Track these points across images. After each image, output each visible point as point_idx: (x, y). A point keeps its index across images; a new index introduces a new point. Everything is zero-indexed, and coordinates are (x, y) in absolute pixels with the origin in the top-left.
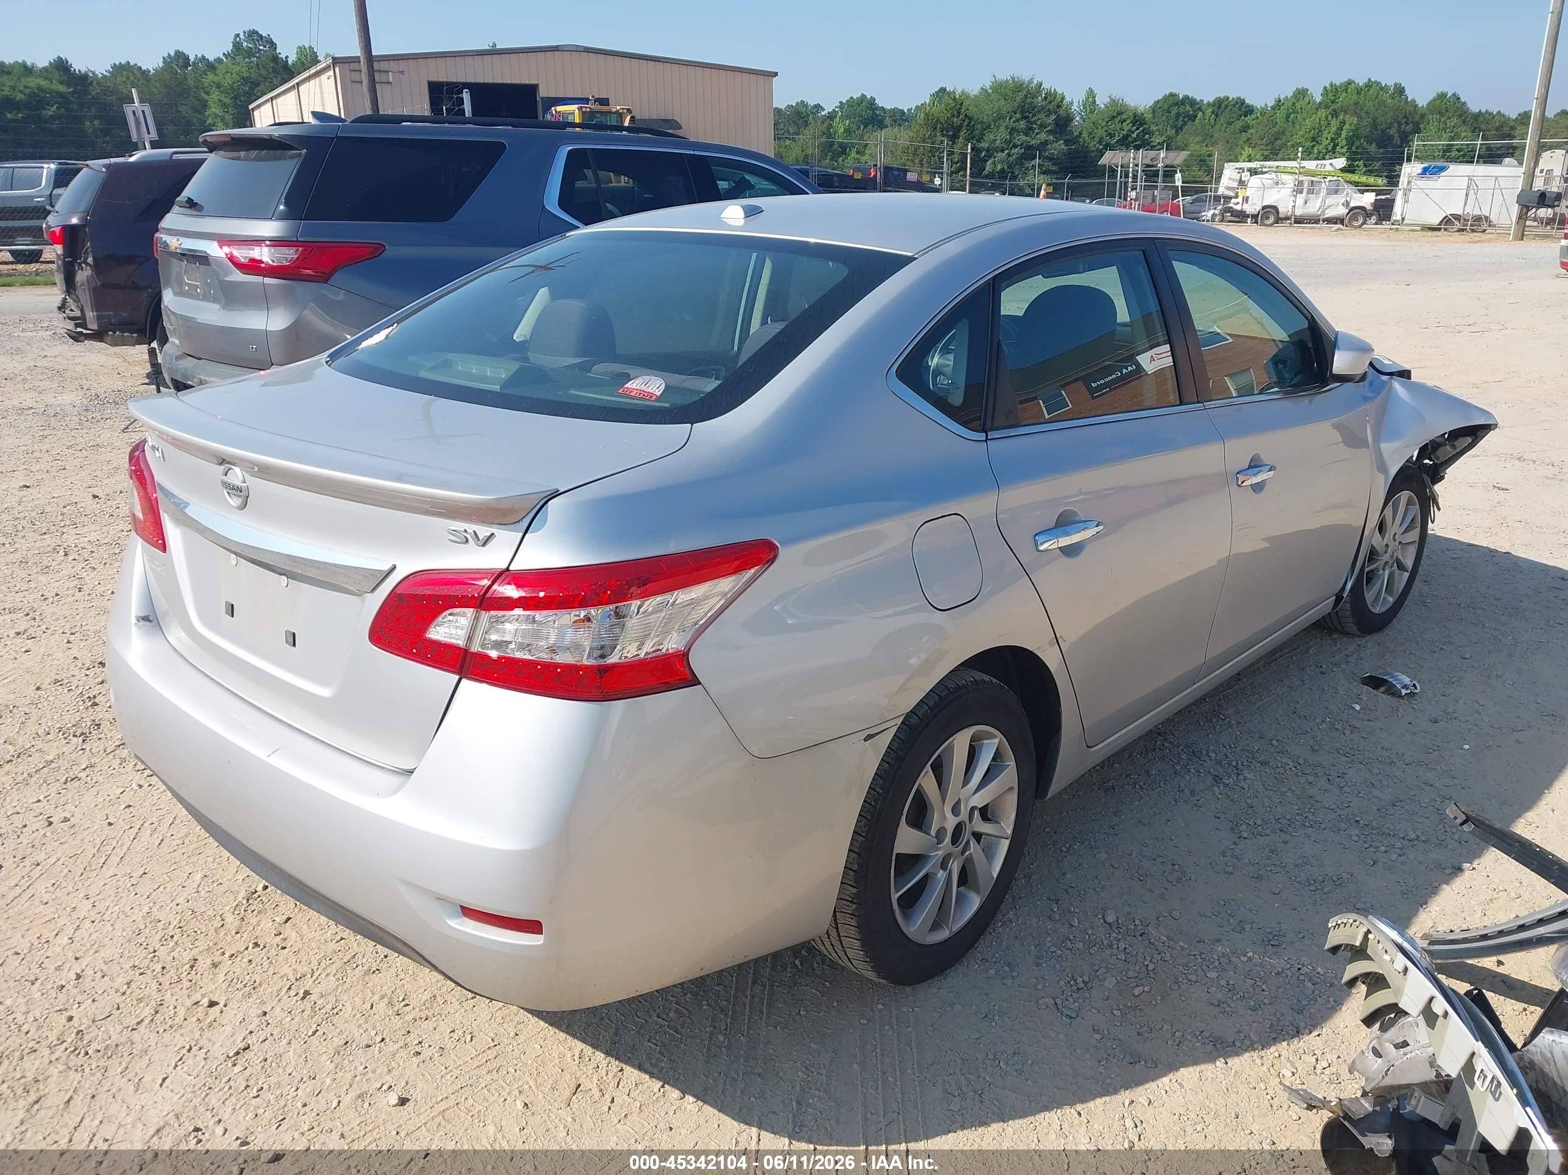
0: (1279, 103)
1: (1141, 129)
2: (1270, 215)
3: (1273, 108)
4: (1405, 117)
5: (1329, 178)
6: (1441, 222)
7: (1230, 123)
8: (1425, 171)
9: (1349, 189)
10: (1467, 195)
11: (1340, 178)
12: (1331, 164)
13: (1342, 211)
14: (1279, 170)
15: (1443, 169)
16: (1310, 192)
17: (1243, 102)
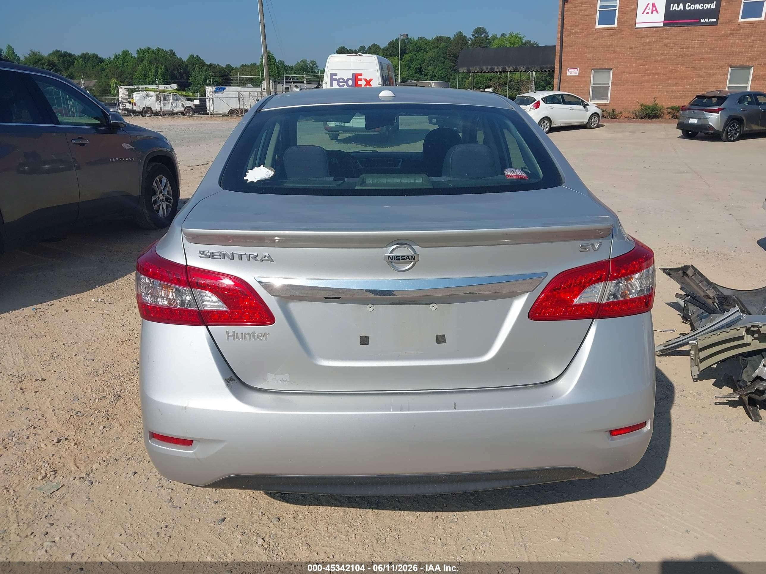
0: (117, 57)
1: (54, 68)
2: (147, 112)
3: (114, 59)
4: (179, 66)
5: (172, 93)
6: (229, 112)
7: (94, 67)
8: (217, 90)
9: (182, 98)
10: (239, 100)
11: (177, 94)
12: (171, 87)
13: (182, 109)
14: (146, 89)
15: (224, 89)
16: (165, 100)
17: (97, 56)
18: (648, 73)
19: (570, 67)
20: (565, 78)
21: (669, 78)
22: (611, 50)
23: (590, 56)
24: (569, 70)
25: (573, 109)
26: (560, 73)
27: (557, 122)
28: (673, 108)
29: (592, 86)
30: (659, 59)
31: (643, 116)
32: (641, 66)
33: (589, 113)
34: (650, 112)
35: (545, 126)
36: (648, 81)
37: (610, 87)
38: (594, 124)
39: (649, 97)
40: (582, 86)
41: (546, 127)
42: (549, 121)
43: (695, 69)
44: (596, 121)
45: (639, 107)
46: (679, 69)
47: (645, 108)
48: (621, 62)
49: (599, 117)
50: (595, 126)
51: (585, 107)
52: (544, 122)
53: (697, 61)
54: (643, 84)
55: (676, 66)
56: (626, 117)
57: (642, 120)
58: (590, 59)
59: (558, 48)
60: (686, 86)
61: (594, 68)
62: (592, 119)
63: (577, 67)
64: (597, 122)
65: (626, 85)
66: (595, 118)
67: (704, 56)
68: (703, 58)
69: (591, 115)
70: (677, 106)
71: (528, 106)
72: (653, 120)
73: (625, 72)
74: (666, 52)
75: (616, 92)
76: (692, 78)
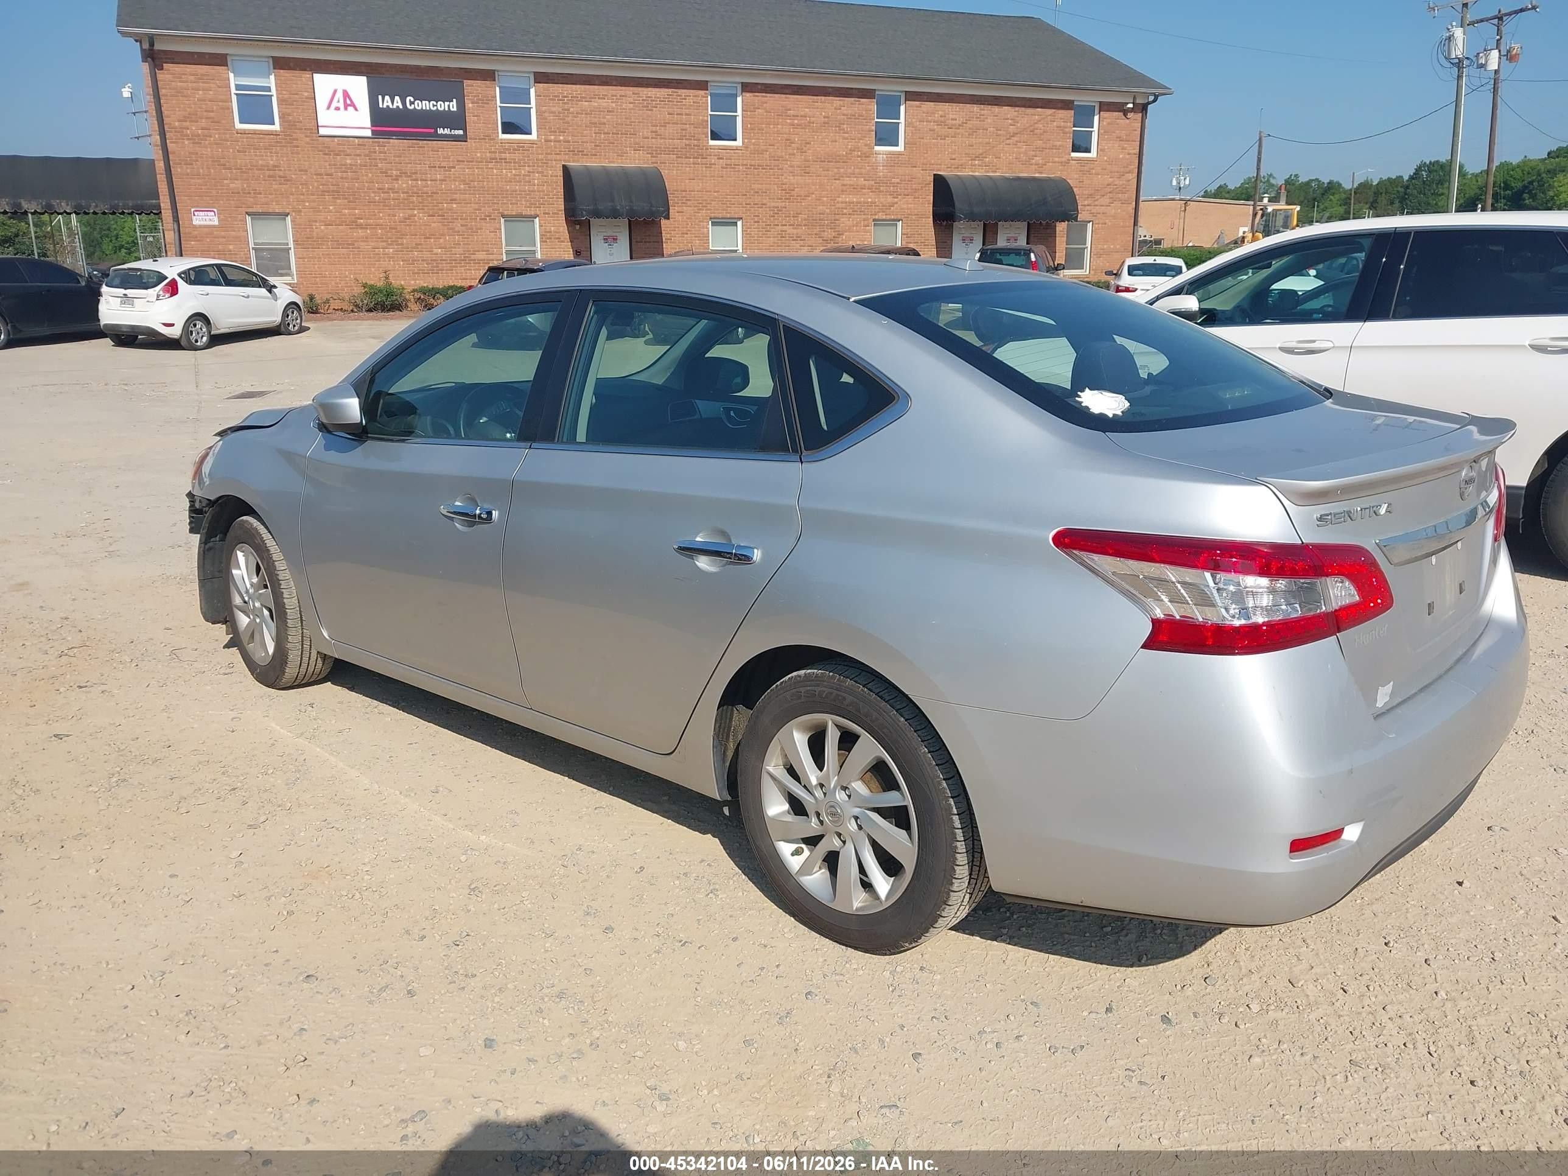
18: (361, 225)
19: (197, 207)
20: (187, 230)
21: (403, 235)
22: (280, 177)
23: (237, 185)
24: (196, 213)
25: (248, 297)
26: (176, 219)
27: (223, 324)
28: (424, 291)
29: (253, 248)
30: (377, 198)
31: (372, 305)
32: (346, 211)
33: (281, 304)
34: (384, 298)
35: (198, 333)
36: (366, 239)
37: (292, 249)
38: (294, 326)
39: (373, 269)
40: (231, 247)
41: (201, 335)
42: (203, 320)
43: (445, 219)
44: (297, 319)
45: (358, 290)
46: (416, 218)
47: (371, 291)
48: (303, 201)
49: (300, 310)
50: (296, 328)
51: (270, 291)
52: (195, 325)
53: (445, 205)
54: (356, 244)
55: (410, 212)
56: (338, 310)
57: (371, 314)
58: (239, 193)
59: (160, 165)
60: (435, 251)
61: (250, 210)
62: (288, 316)
63: (214, 207)
64: (298, 321)
65: (324, 247)
66: (293, 313)
67: (455, 196)
68: (455, 200)
69: (285, 309)
70: (431, 287)
71: (150, 291)
72: (391, 313)
73: (316, 221)
74: (387, 186)
75: (306, 260)
76: (443, 235)
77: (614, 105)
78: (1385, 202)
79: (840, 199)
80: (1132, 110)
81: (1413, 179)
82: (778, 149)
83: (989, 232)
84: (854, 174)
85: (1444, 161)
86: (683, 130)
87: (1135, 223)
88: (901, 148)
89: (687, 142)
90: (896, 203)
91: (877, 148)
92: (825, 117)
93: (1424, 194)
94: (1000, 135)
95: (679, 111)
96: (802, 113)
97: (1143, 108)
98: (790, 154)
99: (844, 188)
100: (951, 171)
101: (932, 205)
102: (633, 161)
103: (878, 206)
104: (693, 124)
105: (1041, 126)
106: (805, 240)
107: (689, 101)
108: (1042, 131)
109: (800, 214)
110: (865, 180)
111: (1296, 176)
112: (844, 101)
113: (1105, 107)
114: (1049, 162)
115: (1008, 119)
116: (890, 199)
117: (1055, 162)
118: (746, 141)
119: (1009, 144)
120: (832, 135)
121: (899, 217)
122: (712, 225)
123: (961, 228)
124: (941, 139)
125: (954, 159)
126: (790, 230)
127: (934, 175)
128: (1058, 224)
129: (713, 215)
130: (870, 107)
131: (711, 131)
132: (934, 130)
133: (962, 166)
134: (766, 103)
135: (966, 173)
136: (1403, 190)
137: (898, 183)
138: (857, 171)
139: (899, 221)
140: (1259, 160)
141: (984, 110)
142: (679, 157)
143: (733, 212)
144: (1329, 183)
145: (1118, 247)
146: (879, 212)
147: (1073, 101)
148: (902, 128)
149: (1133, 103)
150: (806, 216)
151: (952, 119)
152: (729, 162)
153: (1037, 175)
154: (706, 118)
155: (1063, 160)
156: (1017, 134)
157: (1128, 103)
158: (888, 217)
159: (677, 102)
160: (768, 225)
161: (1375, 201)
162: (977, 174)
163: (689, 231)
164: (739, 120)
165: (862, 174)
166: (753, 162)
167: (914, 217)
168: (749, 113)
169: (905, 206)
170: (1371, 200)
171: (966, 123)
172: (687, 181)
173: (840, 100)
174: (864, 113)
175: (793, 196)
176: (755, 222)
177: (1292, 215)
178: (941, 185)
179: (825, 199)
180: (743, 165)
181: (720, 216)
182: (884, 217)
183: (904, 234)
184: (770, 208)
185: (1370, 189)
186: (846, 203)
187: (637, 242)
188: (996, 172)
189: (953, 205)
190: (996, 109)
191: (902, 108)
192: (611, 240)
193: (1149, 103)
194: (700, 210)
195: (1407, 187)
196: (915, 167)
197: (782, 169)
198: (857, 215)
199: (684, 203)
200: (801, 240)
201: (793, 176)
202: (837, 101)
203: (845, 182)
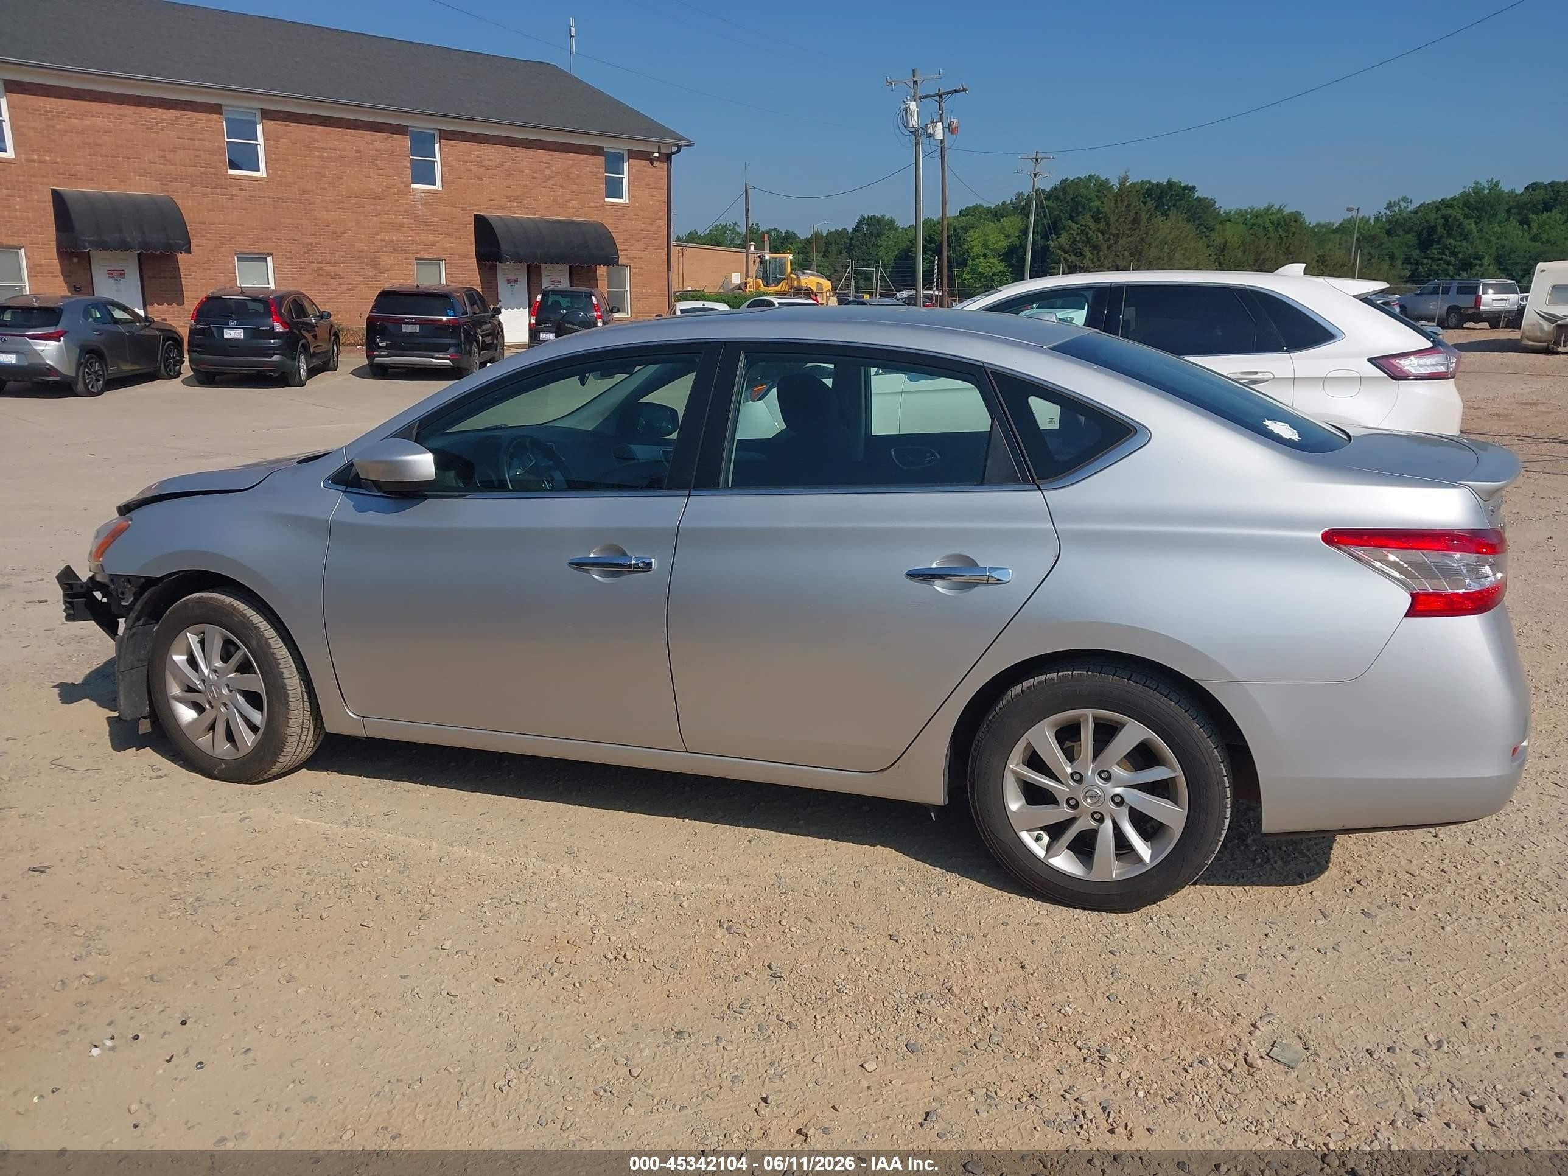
77: (111, 124)
78: (835, 252)
79: (379, 237)
80: (657, 159)
81: (856, 231)
82: (308, 182)
83: (533, 274)
84: (392, 212)
85: (879, 216)
86: (197, 156)
87: (669, 269)
88: (438, 186)
89: (202, 169)
90: (438, 242)
91: (414, 186)
92: (356, 151)
93: (866, 246)
94: (536, 178)
95: (190, 136)
96: (332, 146)
97: (668, 158)
98: (321, 189)
99: (382, 226)
100: (491, 212)
101: (474, 245)
102: (141, 188)
103: (419, 245)
104: (208, 151)
105: (575, 170)
106: (343, 278)
107: (202, 125)
108: (576, 176)
109: (338, 251)
110: (403, 218)
111: (757, 225)
112: (376, 135)
113: (633, 155)
114: (585, 206)
115: (542, 162)
116: (431, 238)
117: (590, 207)
118: (271, 172)
119: (546, 187)
120: (365, 170)
121: (442, 257)
122: (238, 261)
123: (505, 270)
124: (478, 180)
125: (493, 200)
126: (326, 267)
127: (475, 215)
128: (598, 267)
129: (238, 250)
130: (403, 143)
131: (229, 160)
132: (471, 170)
133: (501, 208)
134: (291, 133)
135: (507, 214)
136: (848, 241)
137: (438, 222)
138: (395, 208)
139: (442, 260)
140: (747, 210)
141: (518, 152)
142: (195, 186)
143: (260, 248)
144: (785, 233)
145: (655, 291)
146: (420, 251)
147: (603, 148)
148: (438, 167)
149: (658, 152)
150: (343, 254)
151: (489, 160)
152: (252, 193)
153: (575, 219)
154: (222, 145)
155: (598, 204)
156: (553, 177)
157: (654, 153)
158: (431, 256)
159: (187, 125)
160: (302, 262)
161: (827, 251)
162: (516, 215)
163: (212, 266)
164: (261, 150)
165: (400, 212)
166: (281, 195)
167: (457, 256)
168: (272, 143)
169: (447, 245)
170: (823, 249)
171: (503, 165)
172: (205, 213)
173: (371, 135)
174: (398, 149)
175: (328, 232)
176: (287, 259)
177: (786, 263)
178: (483, 226)
179: (363, 236)
180: (269, 198)
181: (247, 251)
182: (426, 256)
183: (449, 274)
184: (302, 244)
185: (822, 239)
186: (385, 240)
187: (149, 277)
188: (535, 214)
189: (499, 246)
190: (531, 152)
191: (437, 146)
192: (117, 275)
193: (673, 153)
194: (224, 244)
195: (852, 239)
196: (455, 206)
197: (313, 204)
198: (398, 253)
199: (204, 236)
200: (339, 278)
201: (326, 211)
202: (369, 136)
203: (384, 220)
